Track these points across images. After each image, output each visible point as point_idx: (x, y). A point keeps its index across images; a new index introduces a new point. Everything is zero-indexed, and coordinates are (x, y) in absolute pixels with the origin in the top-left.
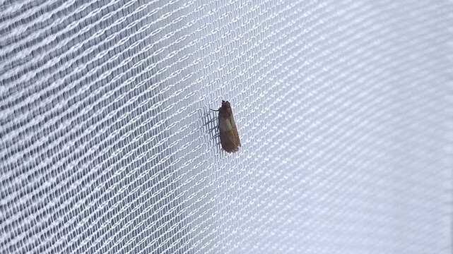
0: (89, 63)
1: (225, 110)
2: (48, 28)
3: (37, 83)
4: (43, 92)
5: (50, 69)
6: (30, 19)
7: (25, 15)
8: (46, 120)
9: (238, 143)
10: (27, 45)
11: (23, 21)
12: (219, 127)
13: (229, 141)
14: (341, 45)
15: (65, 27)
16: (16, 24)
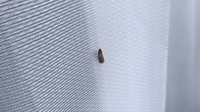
0: (61, 36)
1: (100, 51)
2: (49, 26)
3: (45, 41)
4: (47, 44)
5: (49, 38)
6: (43, 23)
7: (42, 22)
8: (48, 51)
9: (104, 61)
10: (43, 30)
11: (41, 24)
12: (98, 56)
13: (101, 60)
14: (134, 35)
15: (54, 26)
16: (39, 25)
